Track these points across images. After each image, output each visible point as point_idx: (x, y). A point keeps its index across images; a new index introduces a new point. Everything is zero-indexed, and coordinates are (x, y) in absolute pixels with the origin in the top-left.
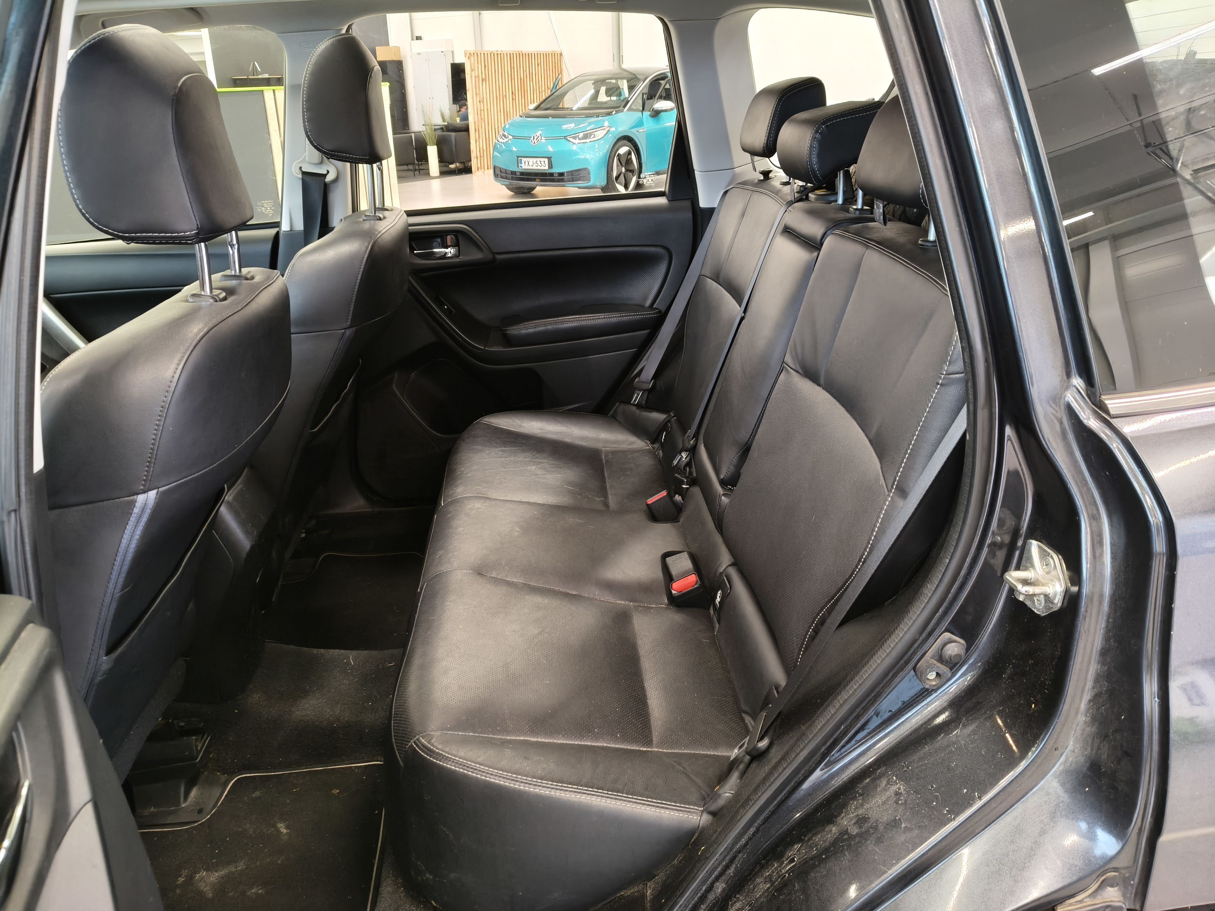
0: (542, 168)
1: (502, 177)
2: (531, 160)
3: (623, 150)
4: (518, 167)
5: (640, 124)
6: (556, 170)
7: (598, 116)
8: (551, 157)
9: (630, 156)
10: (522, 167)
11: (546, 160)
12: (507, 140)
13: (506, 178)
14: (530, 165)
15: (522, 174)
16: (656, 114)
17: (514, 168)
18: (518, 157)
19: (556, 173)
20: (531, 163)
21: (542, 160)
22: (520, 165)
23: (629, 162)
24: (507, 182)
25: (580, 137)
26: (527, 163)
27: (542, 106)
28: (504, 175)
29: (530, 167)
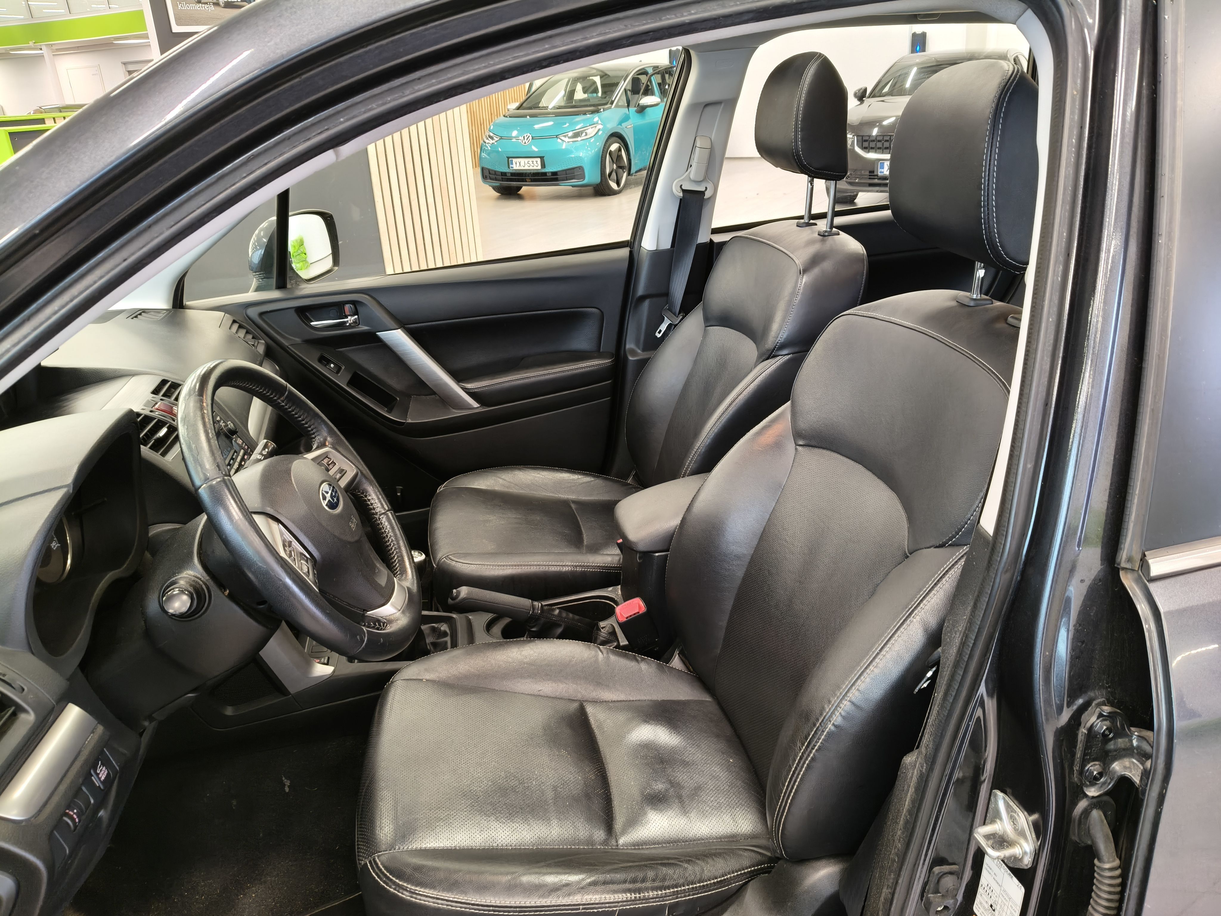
0: (535, 168)
1: (491, 179)
2: (522, 161)
3: (614, 147)
4: (509, 168)
5: (626, 118)
6: (549, 169)
7: (585, 114)
8: (543, 157)
9: (620, 152)
10: (513, 167)
11: (539, 160)
12: (494, 141)
13: (496, 179)
14: (520, 165)
15: (513, 174)
16: (642, 109)
17: (504, 169)
18: (508, 158)
19: (549, 172)
20: (522, 164)
21: (534, 160)
22: (511, 166)
23: (619, 157)
24: (497, 184)
25: (569, 136)
26: (518, 164)
27: (524, 105)
28: (493, 176)
29: (522, 168)
